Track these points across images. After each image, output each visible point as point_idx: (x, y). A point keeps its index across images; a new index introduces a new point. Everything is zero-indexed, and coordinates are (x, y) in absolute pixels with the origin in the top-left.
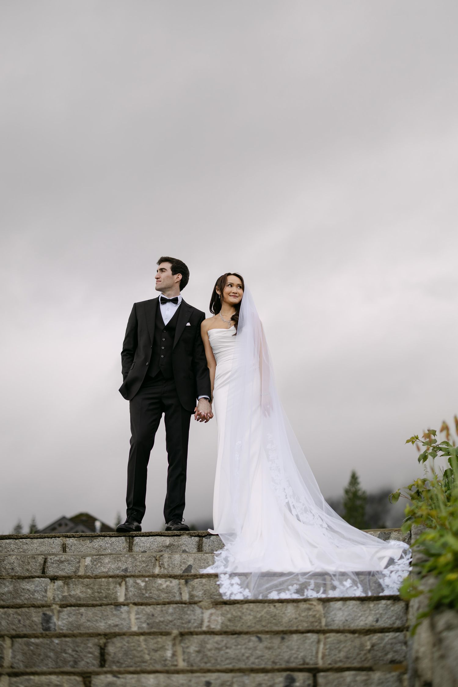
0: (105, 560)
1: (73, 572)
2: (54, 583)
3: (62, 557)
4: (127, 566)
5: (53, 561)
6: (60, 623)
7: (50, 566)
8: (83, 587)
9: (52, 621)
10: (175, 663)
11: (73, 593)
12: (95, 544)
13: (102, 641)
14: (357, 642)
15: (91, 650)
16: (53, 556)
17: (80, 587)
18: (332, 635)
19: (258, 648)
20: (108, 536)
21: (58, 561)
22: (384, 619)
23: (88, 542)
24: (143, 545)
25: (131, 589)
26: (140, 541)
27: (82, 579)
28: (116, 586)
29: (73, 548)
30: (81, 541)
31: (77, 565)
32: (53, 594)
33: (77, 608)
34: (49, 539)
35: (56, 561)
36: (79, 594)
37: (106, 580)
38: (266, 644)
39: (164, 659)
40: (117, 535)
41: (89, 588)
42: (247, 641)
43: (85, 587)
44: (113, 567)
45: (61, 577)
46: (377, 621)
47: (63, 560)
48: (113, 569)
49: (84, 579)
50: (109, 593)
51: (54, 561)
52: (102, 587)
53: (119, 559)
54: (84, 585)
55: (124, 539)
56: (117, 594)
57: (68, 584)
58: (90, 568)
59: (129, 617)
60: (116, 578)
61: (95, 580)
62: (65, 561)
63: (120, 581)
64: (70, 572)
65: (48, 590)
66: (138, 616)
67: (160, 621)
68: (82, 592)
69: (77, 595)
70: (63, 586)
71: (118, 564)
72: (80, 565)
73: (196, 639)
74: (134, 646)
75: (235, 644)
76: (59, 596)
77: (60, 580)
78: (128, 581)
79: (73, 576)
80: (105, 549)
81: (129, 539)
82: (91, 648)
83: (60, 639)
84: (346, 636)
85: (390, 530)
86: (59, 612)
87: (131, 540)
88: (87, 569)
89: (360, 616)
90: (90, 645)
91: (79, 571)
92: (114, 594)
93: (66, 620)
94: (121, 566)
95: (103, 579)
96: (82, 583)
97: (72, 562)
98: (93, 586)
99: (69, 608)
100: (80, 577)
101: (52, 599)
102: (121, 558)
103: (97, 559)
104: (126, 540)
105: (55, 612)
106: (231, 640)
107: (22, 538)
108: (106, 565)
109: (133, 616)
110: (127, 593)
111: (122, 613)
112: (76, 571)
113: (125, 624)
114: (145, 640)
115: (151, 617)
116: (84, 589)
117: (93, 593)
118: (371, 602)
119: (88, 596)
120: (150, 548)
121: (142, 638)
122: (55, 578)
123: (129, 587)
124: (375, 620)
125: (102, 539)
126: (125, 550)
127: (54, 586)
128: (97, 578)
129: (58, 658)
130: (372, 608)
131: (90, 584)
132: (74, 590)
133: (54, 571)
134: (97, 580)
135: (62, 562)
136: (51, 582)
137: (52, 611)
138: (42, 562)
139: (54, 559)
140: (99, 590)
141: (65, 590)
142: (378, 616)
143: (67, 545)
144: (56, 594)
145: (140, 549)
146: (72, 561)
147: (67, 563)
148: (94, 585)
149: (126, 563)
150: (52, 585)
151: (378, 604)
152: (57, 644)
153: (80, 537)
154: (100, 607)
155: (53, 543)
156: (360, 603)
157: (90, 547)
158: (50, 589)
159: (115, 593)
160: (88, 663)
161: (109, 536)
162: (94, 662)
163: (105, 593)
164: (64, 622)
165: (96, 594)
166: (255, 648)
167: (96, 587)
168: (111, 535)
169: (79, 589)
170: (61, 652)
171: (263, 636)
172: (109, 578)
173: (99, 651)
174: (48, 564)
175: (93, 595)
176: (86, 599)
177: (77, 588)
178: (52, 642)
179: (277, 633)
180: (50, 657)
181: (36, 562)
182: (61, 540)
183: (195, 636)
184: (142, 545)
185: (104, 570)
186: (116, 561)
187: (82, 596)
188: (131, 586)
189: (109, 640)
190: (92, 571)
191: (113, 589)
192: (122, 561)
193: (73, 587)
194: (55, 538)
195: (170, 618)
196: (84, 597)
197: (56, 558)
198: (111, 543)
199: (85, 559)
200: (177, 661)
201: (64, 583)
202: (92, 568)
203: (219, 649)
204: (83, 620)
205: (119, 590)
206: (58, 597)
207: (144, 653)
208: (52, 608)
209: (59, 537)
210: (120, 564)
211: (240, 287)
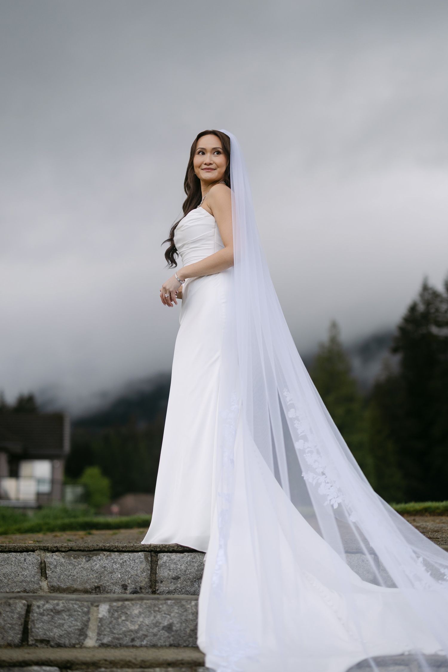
0: (133, 610)
1: (78, 629)
3: (58, 605)
4: (171, 621)
5: (42, 610)
7: (37, 620)
12: (94, 564)
16: (41, 602)
20: (115, 550)
21: (52, 610)
23: (84, 560)
24: (175, 566)
26: (170, 560)
29: (58, 570)
30: (72, 558)
31: (84, 619)
34: (18, 554)
35: (48, 610)
37: (163, 670)
40: (130, 549)
44: (147, 621)
45: (78, 664)
47: (59, 610)
48: (148, 625)
51: (44, 610)
53: (157, 609)
55: (143, 557)
58: (108, 622)
61: (142, 669)
62: (63, 610)
64: (73, 629)
71: (155, 617)
72: (89, 619)
80: (111, 573)
81: (151, 556)
87: (154, 559)
88: (102, 626)
91: (88, 628)
94: (160, 621)
95: (158, 670)
97: (76, 613)
102: (161, 606)
103: (118, 607)
104: (146, 558)
108: (136, 619)
112: (83, 629)
120: (185, 571)
122: (69, 665)
125: (106, 555)
126: (145, 574)
128: (146, 668)
133: (45, 628)
134: (146, 670)
135: (58, 612)
138: (23, 612)
139: (45, 608)
145: (170, 573)
146: (75, 611)
147: (67, 613)
149: (169, 615)
153: (68, 551)
155: (25, 560)
157: (87, 569)
161: (118, 551)
168: (121, 549)
172: (167, 667)
174: (34, 616)
181: (12, 612)
182: (38, 555)
184: (172, 566)
185: (133, 628)
186: (152, 612)
190: (110, 628)
192: (163, 612)
194: (27, 552)
197: (47, 606)
198: (121, 562)
199: (97, 606)
202: (111, 623)
209: (33, 551)
210: (159, 617)
211: (219, 153)
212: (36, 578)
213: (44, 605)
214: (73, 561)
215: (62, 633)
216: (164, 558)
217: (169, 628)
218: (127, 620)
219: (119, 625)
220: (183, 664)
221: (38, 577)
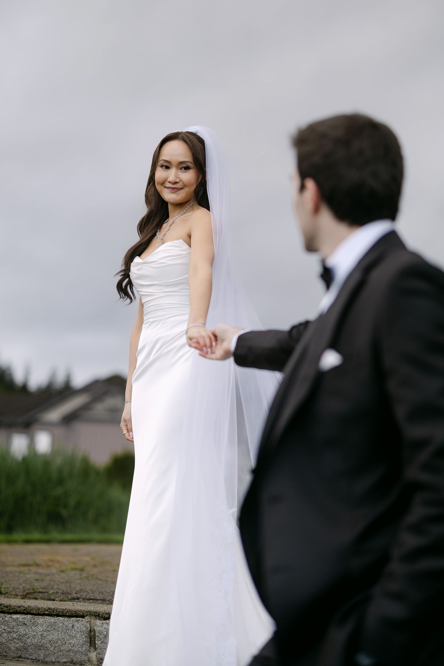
34: (66, 619)
107: (16, 613)
143: (97, 634)
155: (73, 626)
182: (87, 622)
209: (83, 617)
211: (187, 168)
212: (84, 648)
221: (86, 647)
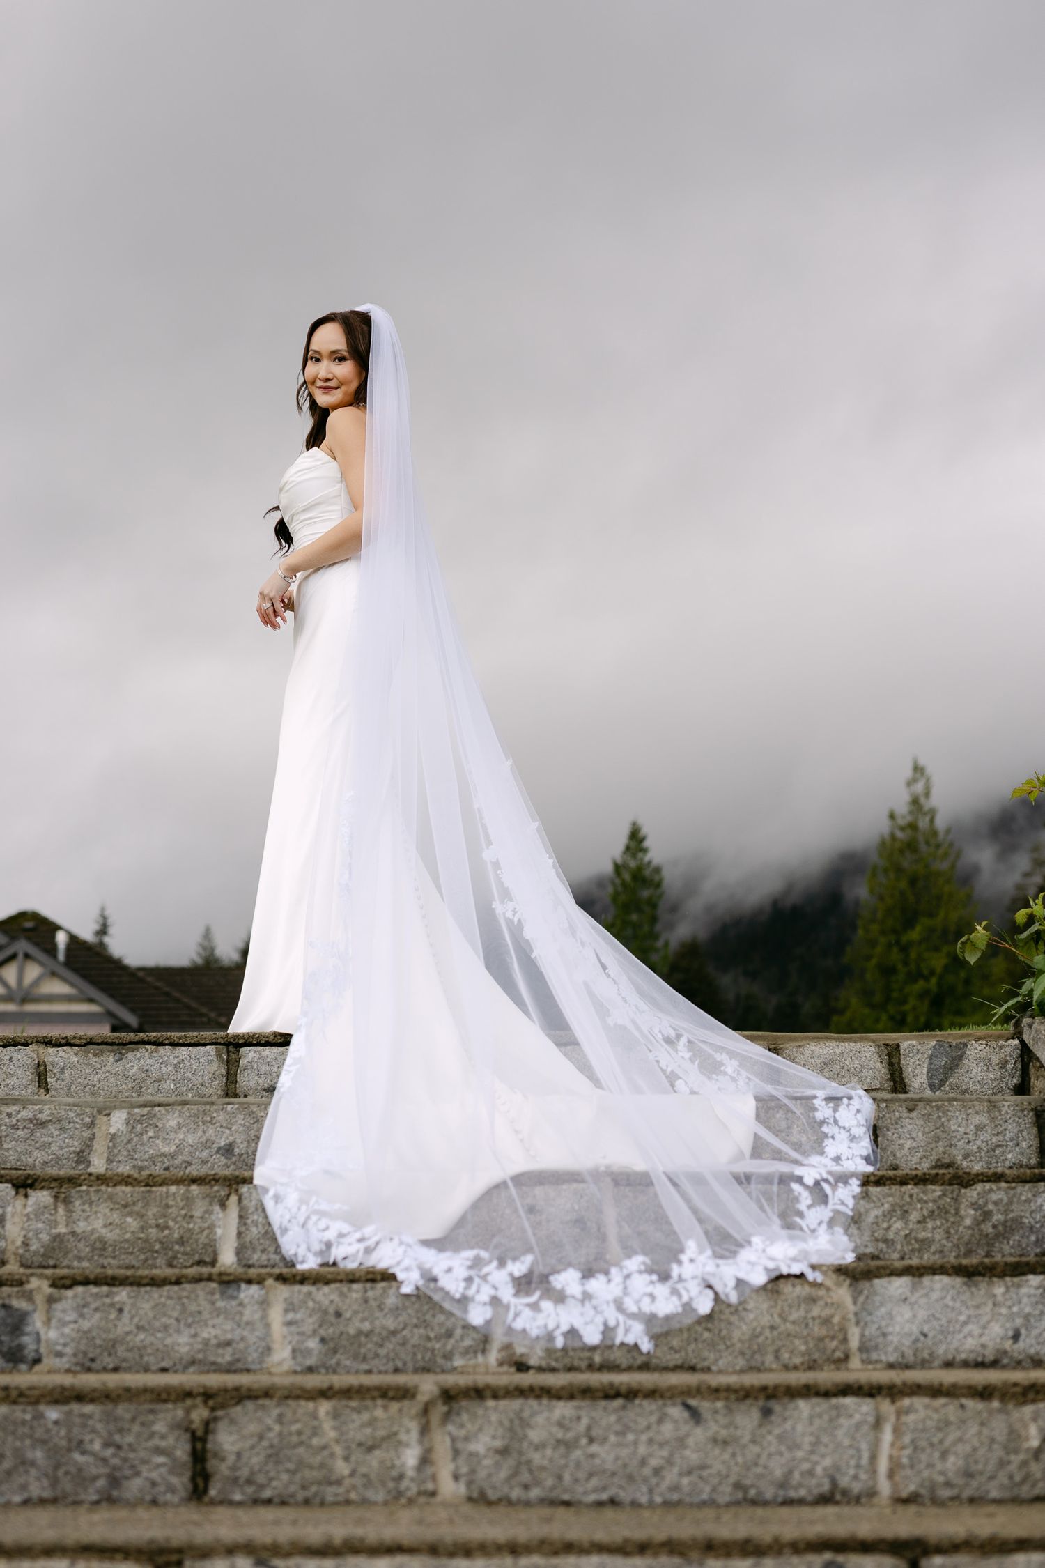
0: (168, 1120)
1: (74, 1152)
2: (26, 1196)
3: (41, 1111)
4: (231, 1139)
5: (14, 1121)
6: (53, 1334)
7: (6, 1136)
8: (112, 1210)
9: (28, 1329)
10: (430, 1486)
11: (81, 1226)
12: (129, 1065)
13: (199, 1414)
14: (998, 1427)
15: (163, 1444)
16: (16, 1108)
17: (104, 1208)
18: (919, 1402)
19: (691, 1441)
20: (167, 1042)
21: (31, 1121)
22: (1035, 1332)
23: (111, 1059)
24: (268, 1068)
25: (256, 1217)
26: (259, 1059)
27: (108, 1186)
28: (211, 1208)
29: (67, 1076)
30: (91, 1055)
31: (85, 1135)
32: (23, 1228)
33: (105, 1289)
35: (25, 1120)
36: (100, 1230)
37: (182, 1189)
38: (713, 1427)
39: (394, 1473)
40: (192, 1041)
41: (130, 1214)
42: (653, 1419)
43: (117, 1209)
44: (190, 1139)
46: (1016, 1337)
47: (44, 1120)
48: (192, 1146)
49: (115, 1185)
50: (189, 1230)
51: (18, 1121)
52: (170, 1211)
53: (208, 1119)
54: (117, 1206)
55: (213, 1053)
56: (215, 1233)
57: (67, 1201)
58: (125, 1141)
59: (264, 1317)
60: (212, 1187)
61: (148, 1188)
62: (50, 1121)
63: (223, 1193)
64: (66, 1152)
65: (8, 1216)
66: (290, 1316)
67: (360, 1333)
68: (111, 1224)
69: (96, 1235)
70: (52, 1207)
71: (204, 1132)
72: (94, 1135)
73: (496, 1412)
74: (299, 1433)
75: (618, 1428)
76: (41, 1236)
77: (42, 1188)
78: (246, 1195)
79: (82, 1178)
80: (158, 1081)
81: (228, 1052)
82: (163, 1437)
83: (66, 1408)
84: (962, 1406)
85: (963, 1036)
86: (51, 1300)
87: (233, 1056)
88: (114, 1146)
89: (965, 1323)
90: (160, 1427)
91: (91, 1150)
92: (206, 1232)
93: (72, 1326)
94: (213, 1138)
95: (173, 1189)
96: (110, 1198)
97: (72, 1125)
98: (143, 1207)
99: (80, 1289)
100: (102, 1179)
101: (19, 1243)
102: (215, 1115)
103: (143, 1116)
104: (219, 1055)
105: (39, 1299)
106: (606, 1415)
108: (172, 1135)
109: (276, 1316)
110: (243, 1229)
111: (241, 1304)
112: (82, 1151)
113: (252, 1338)
114: (336, 1415)
115: (333, 1319)
116: (115, 1216)
117: (142, 1229)
118: (995, 1279)
119: (128, 1236)
121: (324, 1407)
122: (29, 1181)
123: (250, 1211)
124: (1010, 1333)
125: (150, 1051)
126: (217, 1082)
127: (25, 1206)
128: (154, 1186)
129: (57, 1467)
130: (1000, 1298)
131: (134, 1204)
132: (86, 1219)
133: (19, 1150)
134: (154, 1189)
135: (42, 1124)
136: (17, 1193)
137: (29, 1296)
139: (19, 1116)
140: (161, 1221)
141: (59, 1219)
142: (1019, 1321)
143: (49, 1068)
144: (30, 1231)
145: (260, 1081)
146: (70, 1123)
147: (58, 1126)
148: (147, 1205)
149: (230, 1129)
150: (20, 1201)
151: (1019, 1286)
152: (56, 1423)
153: (85, 1045)
154: (176, 1288)
155: (11, 1059)
156: (965, 1284)
157: (117, 1074)
158: (13, 1216)
159: (208, 1228)
160: (154, 1484)
161: (171, 1044)
162: (175, 1480)
163: (179, 1228)
164: (67, 1330)
165: (153, 1231)
166: (681, 1442)
167: (153, 1211)
168: (177, 1040)
169: (99, 1215)
170: (69, 1450)
171: (704, 1406)
172: (189, 1185)
173: (188, 1447)
175: (142, 1235)
176: (122, 1245)
177: (96, 1212)
178: (39, 1416)
179: (745, 1394)
180: (33, 1463)
182: (33, 1051)
183: (491, 1403)
184: (264, 1069)
185: (166, 1149)
186: (200, 1123)
187: (110, 1235)
188: (257, 1210)
189: (220, 1413)
190: (129, 1151)
191: (202, 1218)
192: (218, 1124)
193: (83, 1211)
194: (15, 1045)
195: (390, 1323)
196: (115, 1241)
197: (24, 1114)
198: (175, 1062)
199: (108, 1115)
200: (434, 1478)
201: (56, 1197)
202: (129, 1141)
203: (569, 1445)
204: (125, 1325)
205: (219, 1219)
206: (39, 1240)
207: (332, 1455)
208: (28, 1287)
209: (26, 1045)
210: (211, 1132)
211: (342, 359)
212: (29, 1091)
213: (18, 1112)
214: (93, 1060)
215: (47, 1158)
216: (249, 1054)
217: (228, 1150)
218: (156, 1137)
219: (142, 1145)
220: (217, 1181)
221: (33, 1087)
